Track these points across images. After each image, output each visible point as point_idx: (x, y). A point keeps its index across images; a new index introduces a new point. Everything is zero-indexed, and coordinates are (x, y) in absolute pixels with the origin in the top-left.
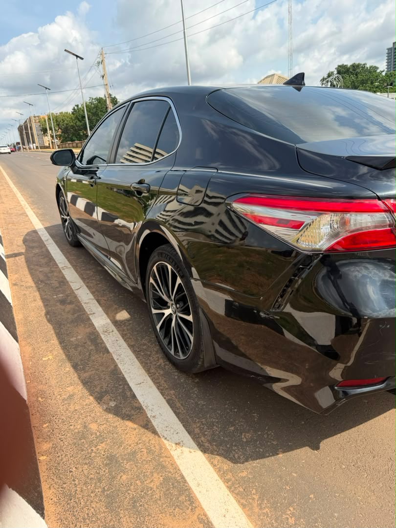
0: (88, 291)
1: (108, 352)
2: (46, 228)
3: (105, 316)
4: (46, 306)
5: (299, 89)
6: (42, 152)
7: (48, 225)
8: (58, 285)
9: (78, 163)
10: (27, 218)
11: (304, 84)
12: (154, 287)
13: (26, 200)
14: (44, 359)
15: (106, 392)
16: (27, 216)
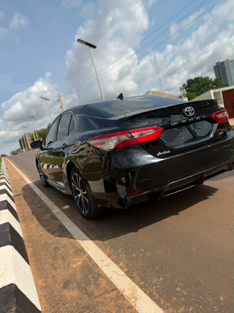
0: (51, 202)
1: (58, 219)
2: (33, 183)
3: (58, 209)
4: (32, 210)
5: (122, 99)
6: (33, 151)
7: (34, 181)
8: (38, 202)
9: (43, 146)
10: (24, 181)
11: (123, 97)
12: (74, 187)
13: (24, 173)
14: (31, 226)
15: (56, 231)
16: (24, 179)
